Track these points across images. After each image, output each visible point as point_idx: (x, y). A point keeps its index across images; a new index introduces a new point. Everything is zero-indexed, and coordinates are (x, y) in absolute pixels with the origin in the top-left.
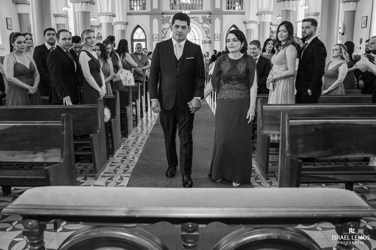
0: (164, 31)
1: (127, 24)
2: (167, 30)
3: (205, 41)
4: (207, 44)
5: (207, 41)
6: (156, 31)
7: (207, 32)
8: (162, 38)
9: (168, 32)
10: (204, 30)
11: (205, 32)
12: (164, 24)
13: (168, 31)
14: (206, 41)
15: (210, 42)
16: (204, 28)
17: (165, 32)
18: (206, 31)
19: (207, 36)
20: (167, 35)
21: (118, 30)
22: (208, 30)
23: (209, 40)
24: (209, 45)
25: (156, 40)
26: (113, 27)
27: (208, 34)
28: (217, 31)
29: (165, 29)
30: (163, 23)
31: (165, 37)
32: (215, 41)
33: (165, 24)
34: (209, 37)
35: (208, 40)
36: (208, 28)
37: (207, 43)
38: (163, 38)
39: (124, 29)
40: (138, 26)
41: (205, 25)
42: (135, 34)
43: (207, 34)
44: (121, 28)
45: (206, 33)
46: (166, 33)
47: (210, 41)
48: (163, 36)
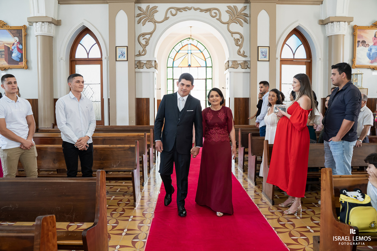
0: (141, 38)
1: (57, 23)
2: (147, 37)
3: (234, 62)
4: (240, 69)
5: (239, 62)
6: (122, 39)
7: (239, 43)
8: (137, 55)
9: (150, 42)
10: (233, 38)
11: (234, 42)
12: (141, 24)
13: (151, 38)
14: (236, 61)
15: (246, 65)
16: (232, 33)
17: (143, 42)
18: (237, 41)
19: (239, 51)
20: (147, 48)
21: (37, 36)
22: (242, 37)
23: (244, 59)
24: (244, 70)
25: (122, 58)
26: (28, 32)
27: (240, 46)
28: (263, 39)
29: (144, 35)
30: (139, 22)
31: (143, 53)
32: (258, 62)
33: (144, 24)
34: (244, 52)
35: (241, 59)
36: (242, 33)
37: (240, 66)
38: (140, 55)
39: (51, 35)
40: (85, 31)
41: (235, 27)
42: (79, 48)
43: (238, 47)
44: (42, 31)
45: (237, 45)
46: (147, 43)
47: (245, 62)
48: (139, 51)
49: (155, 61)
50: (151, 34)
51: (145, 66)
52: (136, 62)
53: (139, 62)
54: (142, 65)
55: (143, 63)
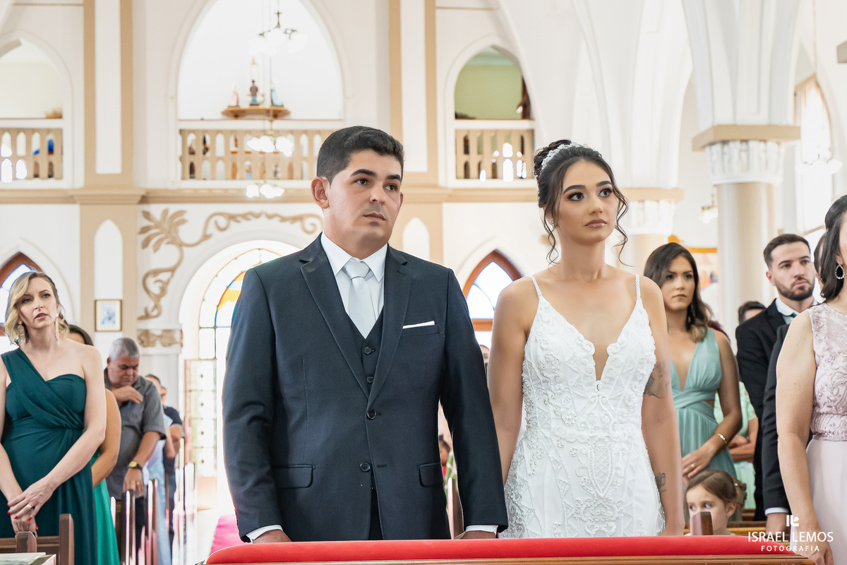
0: (150, 281)
2: (164, 276)
8: (141, 318)
9: (170, 288)
12: (150, 248)
13: (172, 280)
17: (155, 288)
20: (164, 302)
25: (109, 326)
29: (156, 272)
30: (145, 244)
31: (155, 313)
33: (156, 249)
38: (147, 316)
40: (17, 260)
46: (163, 290)
48: (146, 310)
49: (181, 331)
50: (172, 270)
51: (158, 343)
52: (139, 333)
53: (146, 333)
54: (152, 339)
55: (154, 335)
